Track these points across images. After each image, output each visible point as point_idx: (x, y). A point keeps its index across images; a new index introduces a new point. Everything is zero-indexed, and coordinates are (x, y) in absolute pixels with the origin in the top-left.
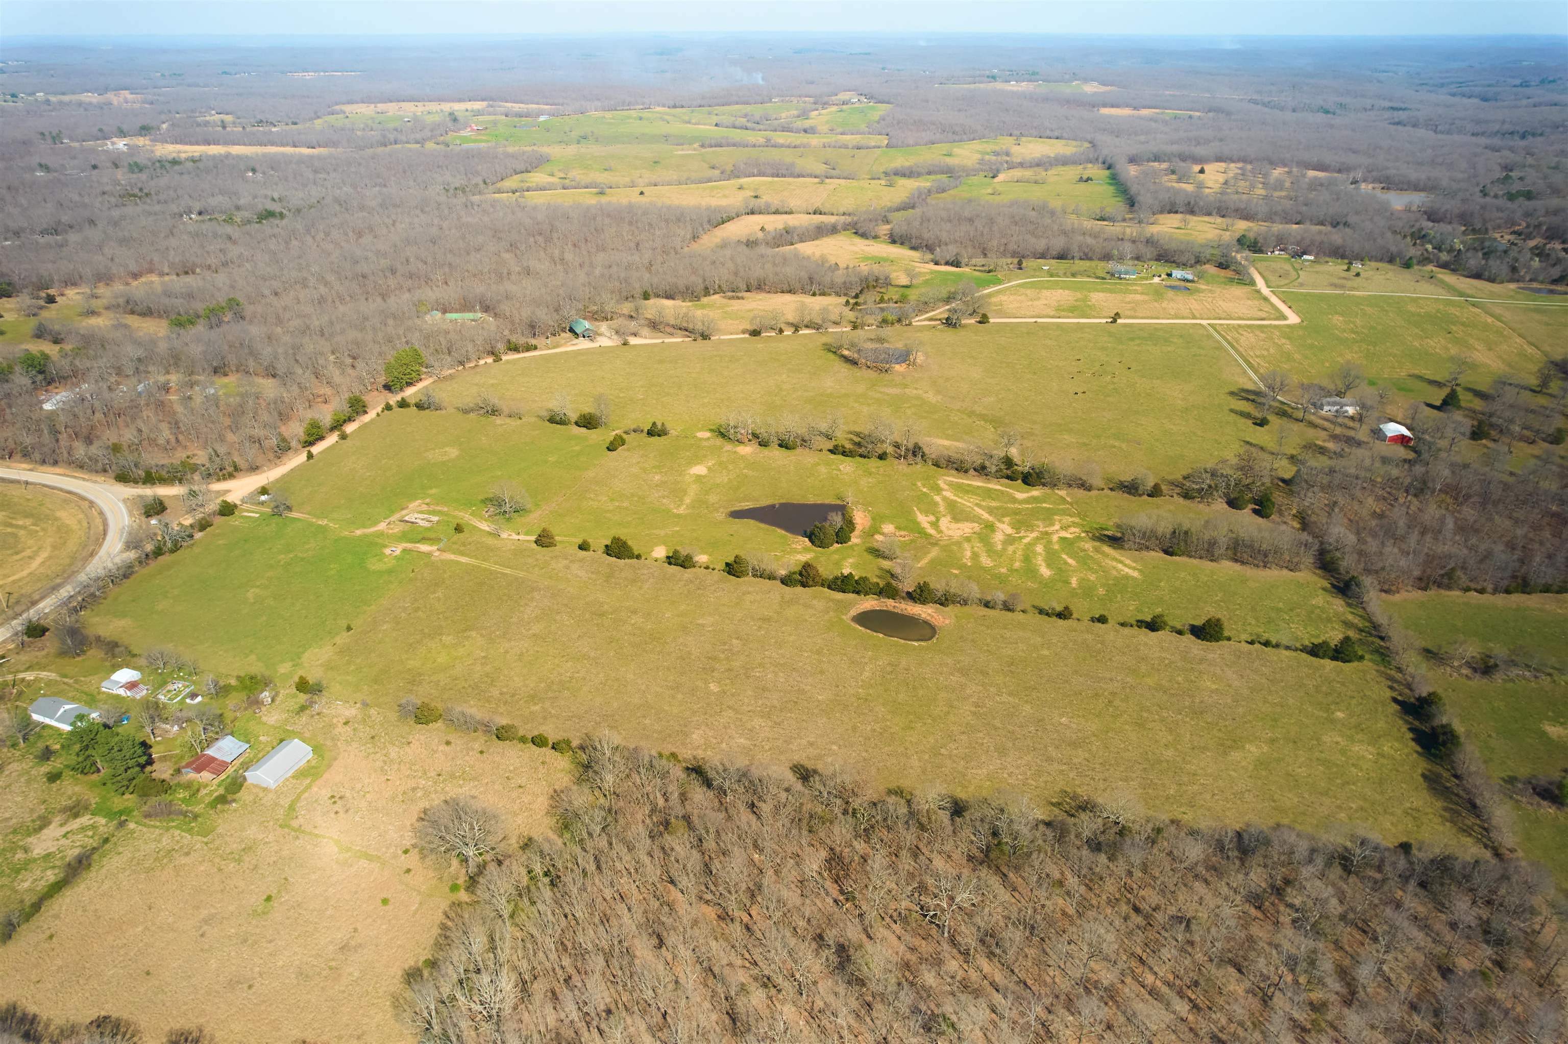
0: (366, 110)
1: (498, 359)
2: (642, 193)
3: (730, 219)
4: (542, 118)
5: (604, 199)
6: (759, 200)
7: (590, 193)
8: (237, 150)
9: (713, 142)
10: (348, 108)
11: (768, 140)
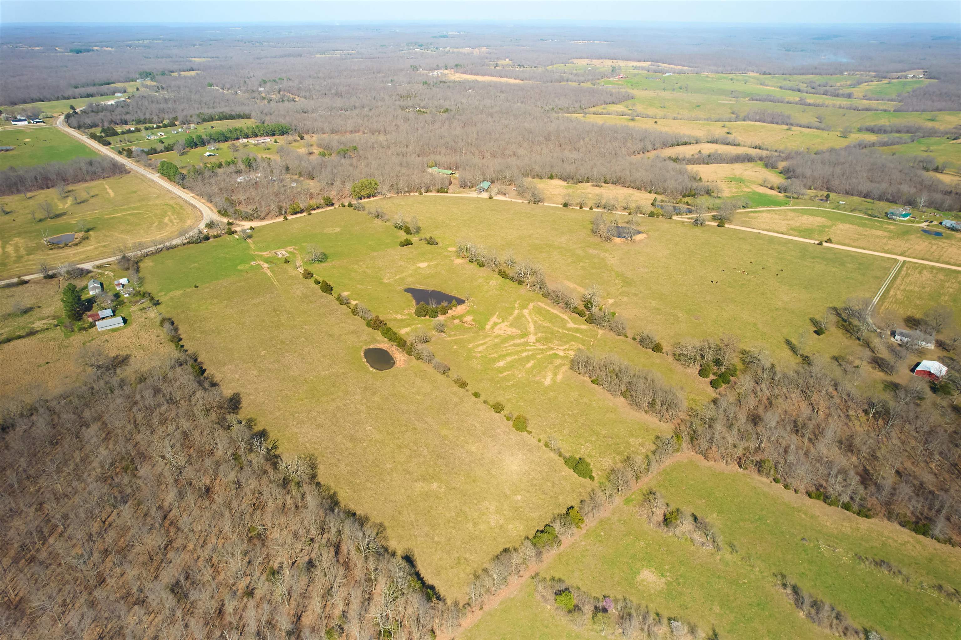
0: (583, 62)
1: (421, 194)
2: (656, 122)
3: (685, 144)
4: (668, 74)
5: (632, 124)
6: (729, 135)
7: (626, 119)
8: (479, 78)
9: (758, 98)
10: (575, 61)
11: (801, 99)
